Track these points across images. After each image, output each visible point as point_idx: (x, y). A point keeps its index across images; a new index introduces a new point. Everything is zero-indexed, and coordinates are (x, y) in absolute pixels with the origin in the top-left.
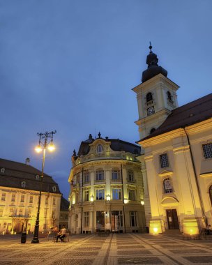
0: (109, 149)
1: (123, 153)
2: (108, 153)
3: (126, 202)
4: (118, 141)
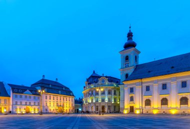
0: (107, 81)
1: (113, 83)
2: (107, 83)
3: (113, 102)
4: (110, 77)
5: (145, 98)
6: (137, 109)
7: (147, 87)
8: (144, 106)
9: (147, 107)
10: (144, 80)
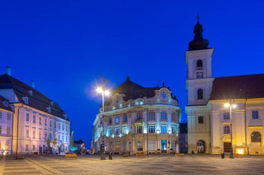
0: (171, 97)
5: (251, 129)
6: (239, 147)
7: (253, 112)
8: (249, 142)
9: (254, 144)
10: (250, 101)
